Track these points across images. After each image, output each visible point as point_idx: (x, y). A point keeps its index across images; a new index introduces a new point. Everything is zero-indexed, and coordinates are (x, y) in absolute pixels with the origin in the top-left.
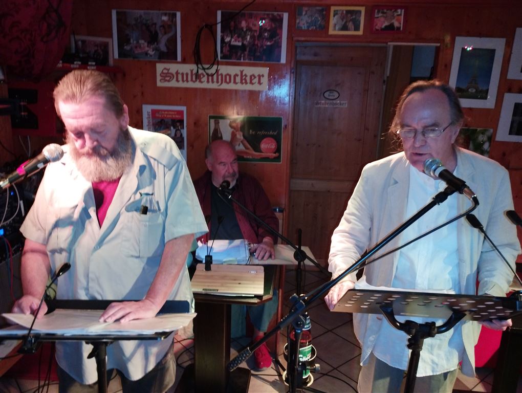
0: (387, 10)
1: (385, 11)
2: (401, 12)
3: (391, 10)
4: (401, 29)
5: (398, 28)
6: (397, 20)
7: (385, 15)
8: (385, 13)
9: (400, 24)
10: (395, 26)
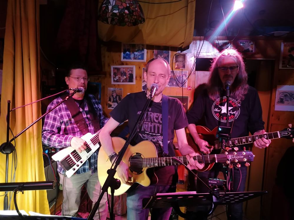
0: (246, 42)
1: (244, 42)
2: (253, 43)
3: (247, 42)
4: (253, 51)
5: (252, 51)
6: (251, 47)
7: (244, 45)
8: (245, 44)
9: (253, 49)
10: (250, 50)
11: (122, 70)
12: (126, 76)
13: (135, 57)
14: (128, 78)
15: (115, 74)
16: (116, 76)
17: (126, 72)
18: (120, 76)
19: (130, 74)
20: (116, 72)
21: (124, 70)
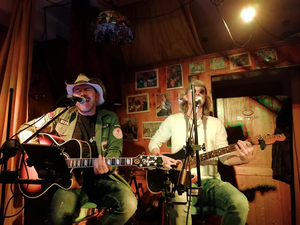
2: (274, 50)
11: (136, 99)
12: (140, 104)
13: (148, 85)
14: (143, 107)
15: (130, 104)
16: (131, 106)
17: (141, 101)
18: (134, 106)
19: (144, 102)
20: (131, 102)
21: (139, 99)
